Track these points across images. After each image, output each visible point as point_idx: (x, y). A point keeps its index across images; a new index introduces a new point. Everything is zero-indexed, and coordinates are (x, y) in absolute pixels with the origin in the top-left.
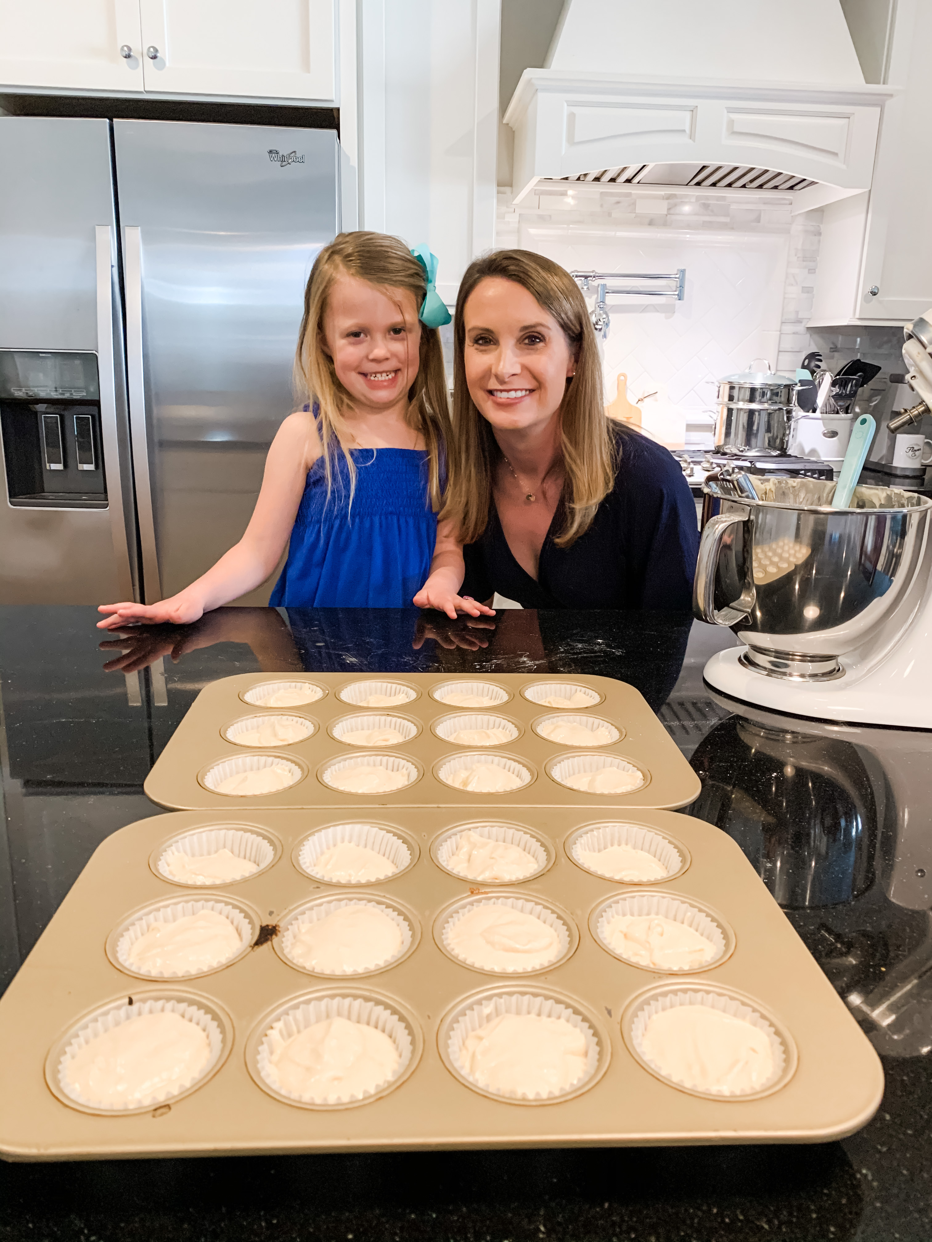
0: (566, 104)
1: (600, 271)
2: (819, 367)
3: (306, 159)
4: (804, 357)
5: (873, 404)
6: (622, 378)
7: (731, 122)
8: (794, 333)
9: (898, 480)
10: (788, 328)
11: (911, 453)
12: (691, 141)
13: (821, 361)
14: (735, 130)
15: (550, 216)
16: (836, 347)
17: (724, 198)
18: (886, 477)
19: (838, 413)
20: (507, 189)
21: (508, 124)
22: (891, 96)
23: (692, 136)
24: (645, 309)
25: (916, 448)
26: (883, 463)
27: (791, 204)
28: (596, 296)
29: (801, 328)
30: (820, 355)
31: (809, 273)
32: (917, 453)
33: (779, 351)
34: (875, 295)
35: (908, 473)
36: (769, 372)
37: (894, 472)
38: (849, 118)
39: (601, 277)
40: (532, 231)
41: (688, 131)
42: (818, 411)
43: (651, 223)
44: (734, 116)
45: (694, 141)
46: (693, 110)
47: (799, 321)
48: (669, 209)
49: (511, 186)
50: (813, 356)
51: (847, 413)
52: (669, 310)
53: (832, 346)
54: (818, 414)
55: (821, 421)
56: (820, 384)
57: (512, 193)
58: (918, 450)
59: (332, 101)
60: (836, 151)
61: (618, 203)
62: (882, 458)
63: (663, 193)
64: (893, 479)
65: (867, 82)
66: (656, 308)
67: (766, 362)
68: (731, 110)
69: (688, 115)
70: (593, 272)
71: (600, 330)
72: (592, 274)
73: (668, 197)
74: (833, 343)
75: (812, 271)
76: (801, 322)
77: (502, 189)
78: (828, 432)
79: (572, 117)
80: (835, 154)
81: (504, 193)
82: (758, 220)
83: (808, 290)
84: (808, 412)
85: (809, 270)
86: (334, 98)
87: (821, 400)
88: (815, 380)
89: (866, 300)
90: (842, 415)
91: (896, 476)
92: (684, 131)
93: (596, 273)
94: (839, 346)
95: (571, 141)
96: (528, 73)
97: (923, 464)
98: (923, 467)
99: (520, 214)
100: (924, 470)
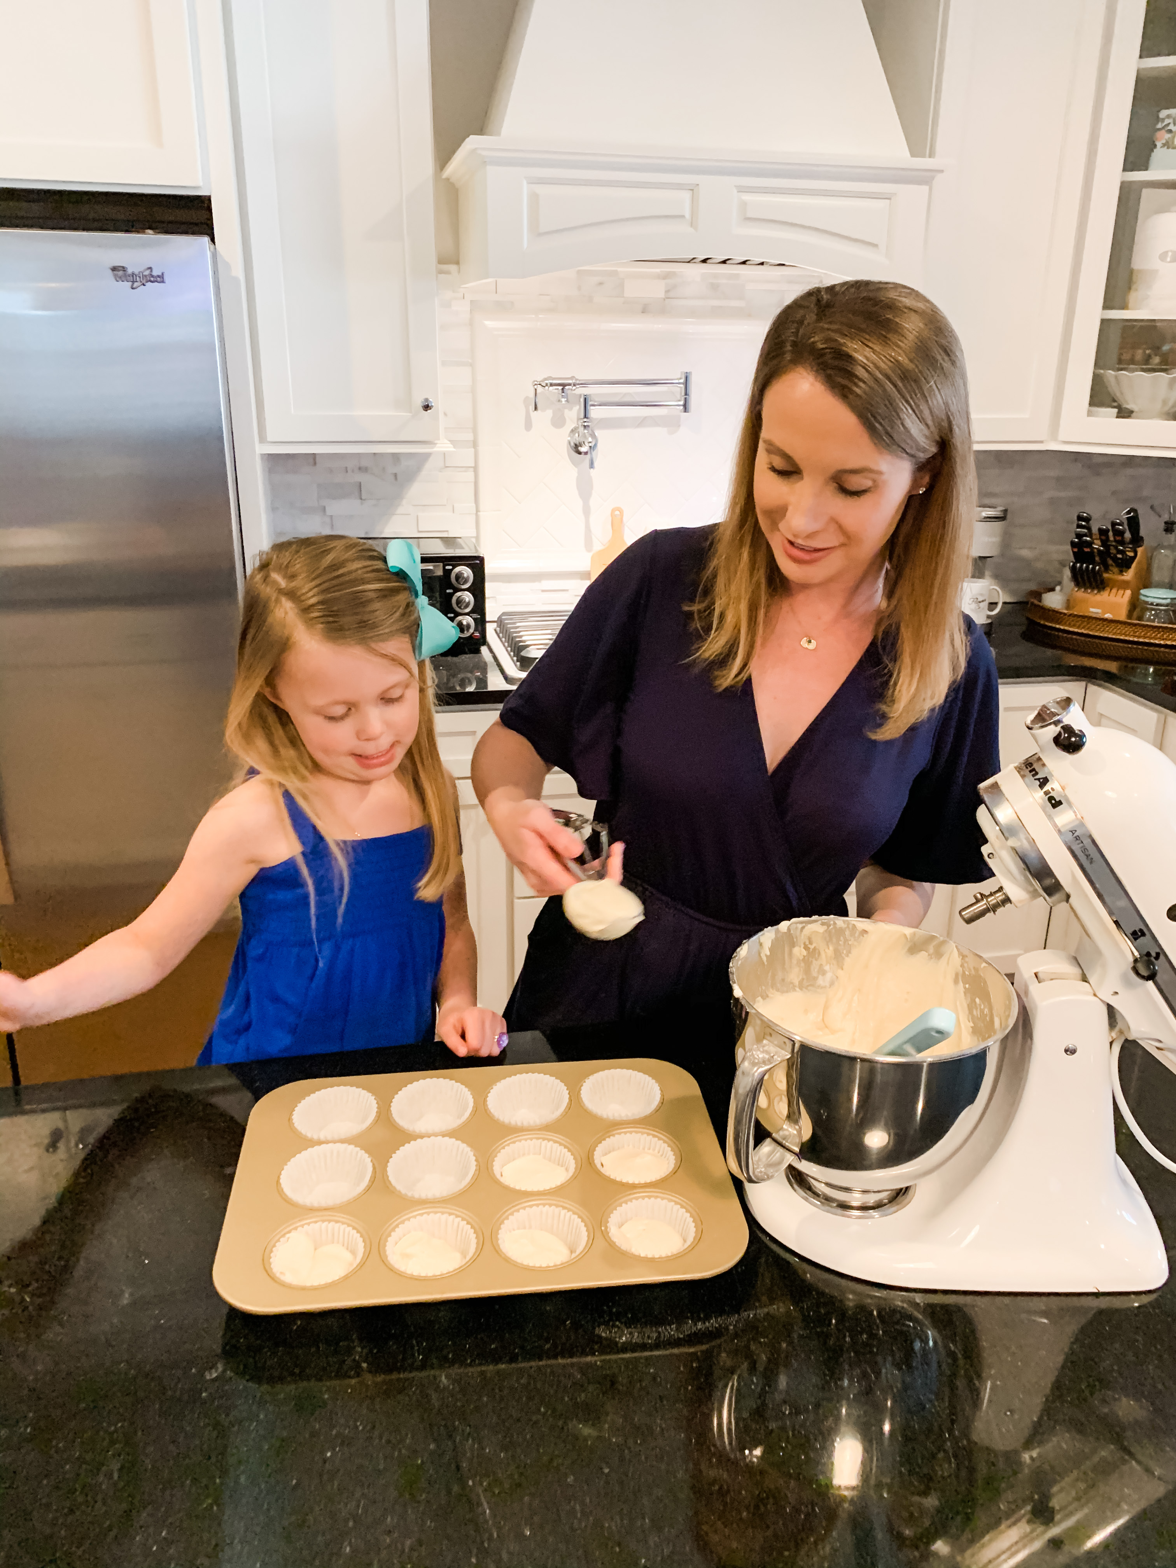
0: (525, 182)
1: (582, 376)
3: (167, 278)
6: (617, 513)
7: (743, 206)
11: (973, 606)
12: (691, 229)
14: (749, 215)
15: (513, 303)
17: (737, 276)
20: (451, 267)
21: (448, 180)
22: (941, 172)
23: (693, 223)
24: (642, 422)
28: (578, 407)
38: (890, 199)
39: (584, 384)
40: (489, 324)
41: (688, 215)
43: (645, 310)
44: (746, 197)
45: (695, 229)
46: (693, 190)
48: (667, 291)
49: (456, 262)
52: (672, 424)
57: (459, 272)
58: (986, 599)
59: (198, 186)
60: (875, 242)
61: (601, 284)
63: (658, 270)
65: (913, 155)
66: (655, 422)
68: (742, 189)
69: (687, 195)
70: (572, 378)
71: (586, 453)
72: (570, 382)
73: (666, 276)
77: (445, 267)
79: (534, 199)
80: (875, 246)
81: (448, 273)
86: (201, 184)
92: (683, 216)
93: (577, 380)
95: (534, 230)
96: (473, 142)
97: (989, 617)
98: (989, 621)
99: (471, 301)
100: (990, 626)
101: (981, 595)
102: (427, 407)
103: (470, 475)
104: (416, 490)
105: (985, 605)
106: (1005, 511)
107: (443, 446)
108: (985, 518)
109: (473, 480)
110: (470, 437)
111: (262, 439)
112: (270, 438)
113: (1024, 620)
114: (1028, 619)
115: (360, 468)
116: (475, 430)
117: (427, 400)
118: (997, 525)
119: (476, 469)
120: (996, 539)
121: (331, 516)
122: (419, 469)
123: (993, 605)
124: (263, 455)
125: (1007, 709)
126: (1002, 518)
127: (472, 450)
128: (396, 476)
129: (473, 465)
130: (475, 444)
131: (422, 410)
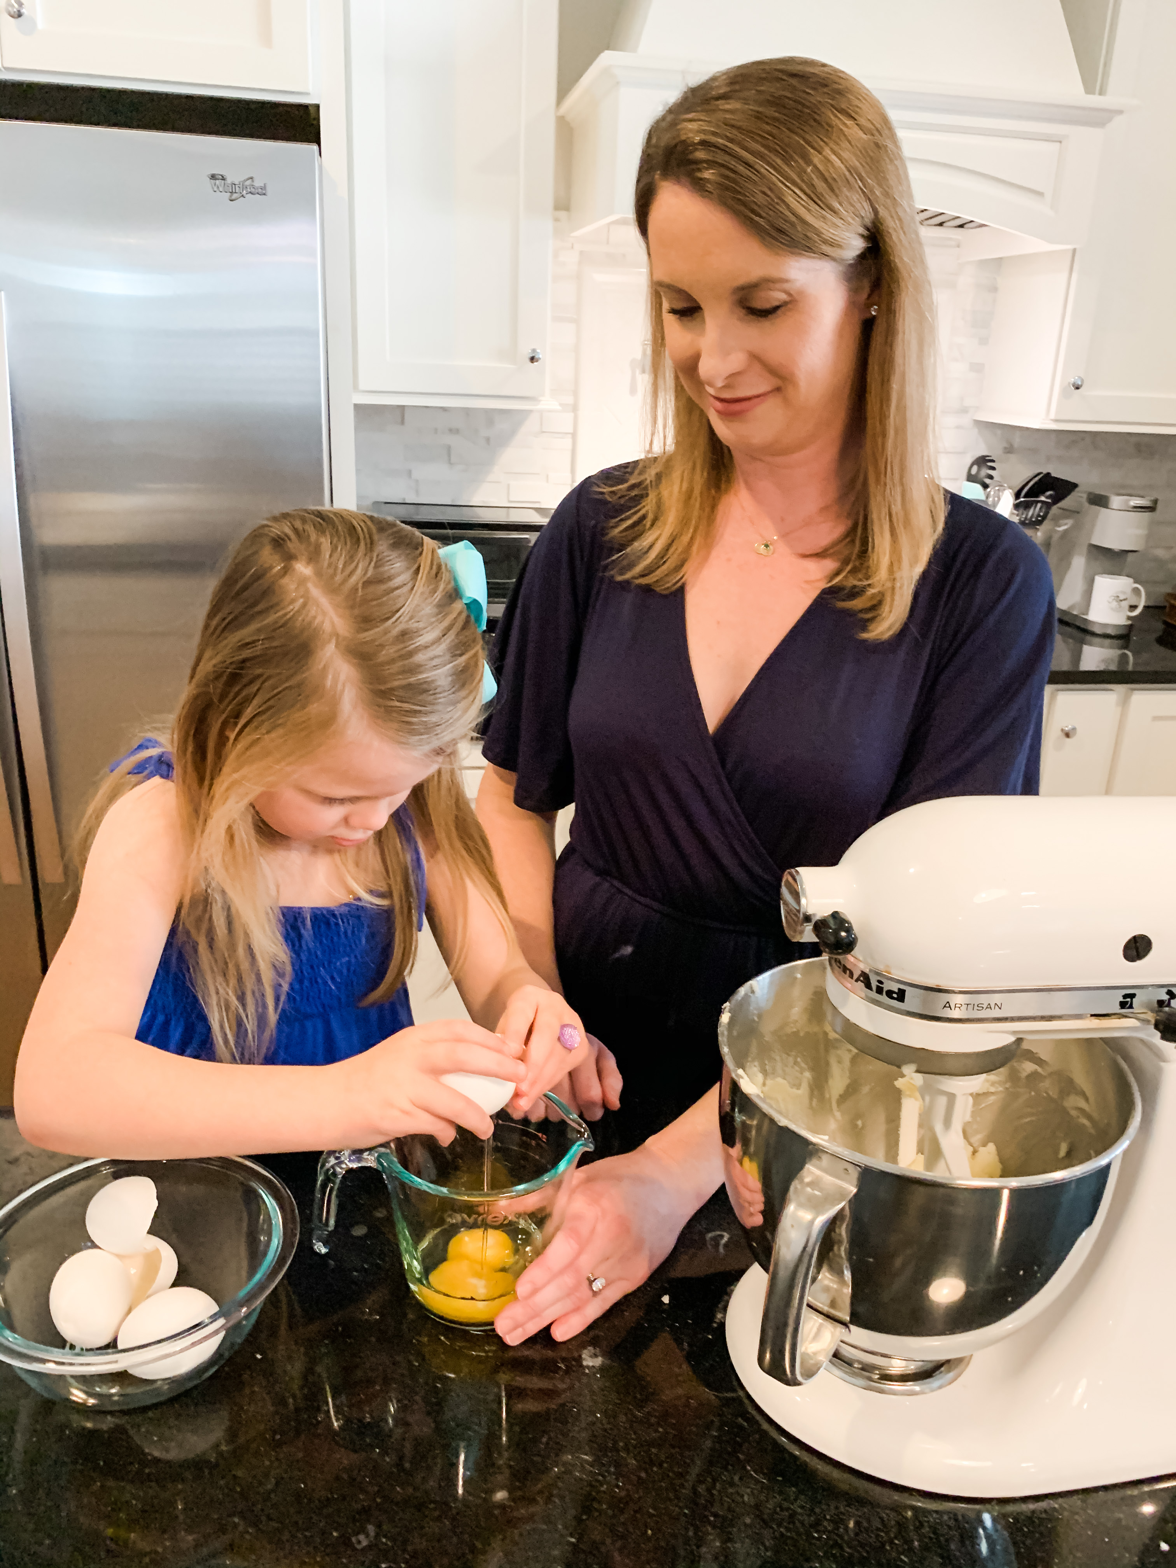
2: (992, 477)
3: (269, 190)
4: (970, 461)
8: (958, 427)
9: (1095, 640)
10: (949, 419)
11: (1115, 604)
13: (993, 468)
16: (1011, 446)
18: (1078, 634)
20: (564, 214)
21: (563, 117)
22: (1120, 112)
25: (1121, 598)
26: (1075, 613)
27: (958, 246)
29: (966, 420)
30: (993, 461)
31: (980, 344)
32: (1122, 604)
34: (1077, 388)
35: (1110, 631)
37: (1090, 628)
38: (1060, 142)
40: (598, 276)
47: (964, 411)
49: (568, 208)
50: (983, 461)
53: (1005, 445)
57: (569, 219)
58: (1125, 600)
59: (307, 94)
60: (1041, 190)
62: (1073, 607)
64: (1088, 638)
65: (1086, 93)
74: (1009, 438)
75: (984, 341)
76: (967, 414)
77: (561, 214)
80: (1040, 194)
81: (561, 219)
83: (977, 368)
85: (980, 339)
86: (310, 89)
88: (988, 497)
89: (1065, 394)
91: (1093, 634)
94: (1016, 445)
96: (607, 58)
97: (1129, 618)
98: (1130, 622)
99: (581, 253)
100: (1130, 627)
101: (1124, 593)
102: (532, 359)
103: (568, 441)
104: (509, 456)
105: (1126, 604)
106: (1156, 502)
107: (548, 403)
108: (1135, 507)
109: (570, 447)
110: (570, 400)
111: (355, 387)
112: (362, 386)
113: (1160, 626)
114: (1165, 623)
115: (451, 430)
116: (576, 393)
117: (534, 351)
118: (1147, 515)
119: (574, 435)
120: (1142, 532)
121: (417, 481)
122: (513, 432)
123: (1133, 607)
124: (356, 406)
125: (1156, 718)
126: (1151, 509)
127: (572, 414)
128: (488, 440)
129: (572, 431)
130: (575, 408)
131: (528, 361)
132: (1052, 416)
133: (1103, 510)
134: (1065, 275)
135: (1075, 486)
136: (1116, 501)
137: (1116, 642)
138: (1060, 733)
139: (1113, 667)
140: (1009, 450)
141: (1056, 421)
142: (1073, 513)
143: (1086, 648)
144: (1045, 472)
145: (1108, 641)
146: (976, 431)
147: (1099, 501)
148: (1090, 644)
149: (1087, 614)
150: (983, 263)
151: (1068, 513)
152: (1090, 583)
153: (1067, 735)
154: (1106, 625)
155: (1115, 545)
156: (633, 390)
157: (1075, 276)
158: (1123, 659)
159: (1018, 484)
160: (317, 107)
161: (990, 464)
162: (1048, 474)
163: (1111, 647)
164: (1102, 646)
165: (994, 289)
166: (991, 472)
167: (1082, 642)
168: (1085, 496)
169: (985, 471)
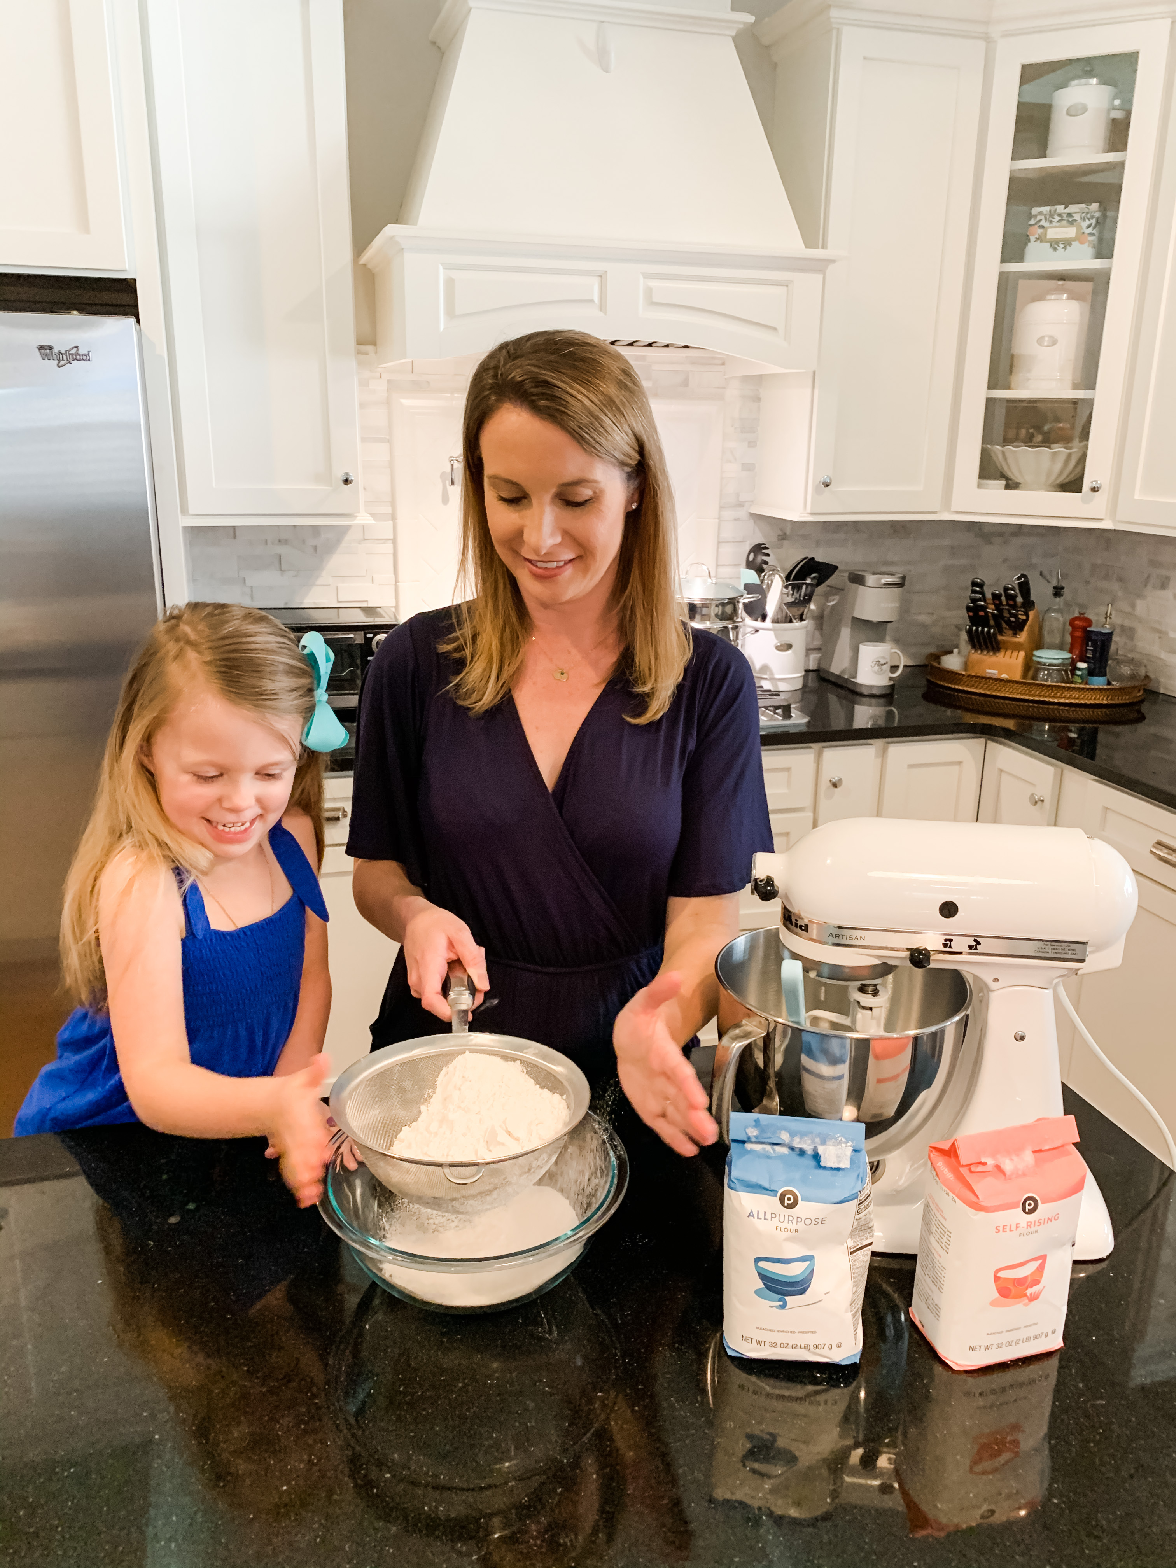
0: (441, 268)
2: (766, 563)
3: (93, 356)
4: (748, 549)
5: (831, 604)
7: (649, 292)
8: (735, 520)
9: (864, 700)
10: (728, 514)
11: (876, 668)
12: (601, 314)
13: (768, 555)
14: (655, 300)
15: (428, 382)
16: (785, 534)
18: (850, 696)
19: (791, 621)
20: (369, 348)
21: (365, 265)
22: (834, 261)
23: (602, 307)
25: (882, 662)
26: (846, 677)
27: (723, 364)
29: (742, 513)
30: (767, 548)
31: (749, 447)
32: (884, 667)
33: (719, 542)
34: (828, 486)
35: (875, 692)
36: (709, 580)
37: (859, 690)
38: (787, 286)
40: (406, 402)
41: (596, 299)
42: (768, 619)
44: (653, 283)
45: (605, 313)
46: (602, 277)
47: (740, 505)
49: (374, 343)
50: (758, 549)
51: (802, 619)
53: (780, 533)
54: (768, 623)
55: (772, 632)
56: (769, 587)
57: (376, 353)
58: (886, 663)
59: (124, 270)
60: (774, 326)
62: (844, 671)
64: (858, 698)
65: (806, 247)
67: (705, 568)
68: (647, 276)
69: (595, 283)
74: (781, 530)
75: (752, 444)
76: (743, 506)
77: (363, 348)
78: (781, 645)
79: (450, 283)
81: (366, 353)
82: (686, 383)
83: (748, 467)
84: (756, 620)
85: (749, 443)
86: (127, 267)
87: (771, 607)
88: (762, 581)
89: (817, 491)
90: (797, 624)
91: (862, 695)
92: (591, 299)
94: (788, 532)
95: (450, 313)
96: (390, 230)
97: (891, 679)
98: (892, 683)
99: (388, 380)
100: (892, 687)
101: (883, 658)
102: (346, 481)
103: (389, 547)
104: (336, 562)
105: (887, 668)
106: (903, 578)
107: (363, 518)
108: (885, 584)
109: (392, 551)
110: (389, 510)
111: (184, 511)
112: (192, 511)
113: (925, 683)
114: (928, 681)
115: (280, 540)
116: (393, 505)
117: (347, 474)
118: (897, 590)
119: (394, 541)
120: (896, 605)
121: (252, 587)
122: (339, 541)
123: (894, 668)
124: (185, 528)
125: (911, 766)
126: (901, 585)
127: (391, 523)
128: (315, 548)
129: (392, 537)
130: (393, 517)
131: (342, 483)
132: (809, 510)
133: (861, 587)
134: (809, 390)
135: (836, 568)
136: (871, 580)
137: (882, 701)
138: (830, 785)
139: (881, 723)
140: (783, 537)
141: (812, 514)
142: (837, 590)
143: (857, 707)
144: (810, 556)
145: (873, 701)
146: (752, 521)
147: (858, 579)
148: (859, 704)
149: (855, 677)
150: (746, 379)
151: (835, 590)
152: (856, 651)
153: (835, 785)
154: (871, 687)
155: (875, 618)
156: (445, 500)
157: (816, 391)
158: (890, 715)
159: (789, 565)
160: (135, 280)
161: (764, 551)
162: (813, 559)
163: (878, 705)
164: (870, 705)
165: (758, 399)
166: (765, 558)
167: (854, 703)
168: (847, 575)
169: (761, 558)
